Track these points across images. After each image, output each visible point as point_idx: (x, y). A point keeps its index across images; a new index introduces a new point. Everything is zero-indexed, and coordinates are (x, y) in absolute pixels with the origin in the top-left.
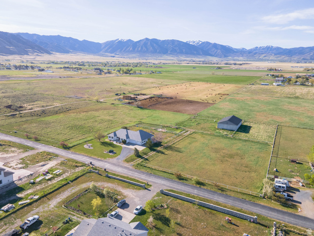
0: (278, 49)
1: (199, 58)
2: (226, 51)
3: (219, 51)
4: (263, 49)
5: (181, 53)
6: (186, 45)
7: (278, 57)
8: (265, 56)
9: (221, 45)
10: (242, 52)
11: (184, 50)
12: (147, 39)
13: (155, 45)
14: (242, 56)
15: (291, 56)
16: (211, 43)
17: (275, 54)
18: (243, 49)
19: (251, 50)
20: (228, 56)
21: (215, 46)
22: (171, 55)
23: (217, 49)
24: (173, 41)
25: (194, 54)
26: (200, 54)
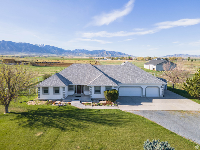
0: (86, 51)
1: (45, 55)
2: (61, 51)
3: (56, 51)
4: (79, 51)
5: (32, 51)
6: (35, 47)
7: (87, 55)
8: (81, 54)
9: (57, 48)
10: (69, 52)
11: (34, 50)
12: (4, 41)
13: (11, 45)
14: (70, 54)
15: (93, 54)
16: (51, 46)
17: (86, 53)
18: (69, 50)
19: (74, 51)
20: (62, 54)
21: (54, 48)
22: (25, 53)
23: (55, 50)
24: (25, 44)
25: (41, 52)
26: (45, 53)
